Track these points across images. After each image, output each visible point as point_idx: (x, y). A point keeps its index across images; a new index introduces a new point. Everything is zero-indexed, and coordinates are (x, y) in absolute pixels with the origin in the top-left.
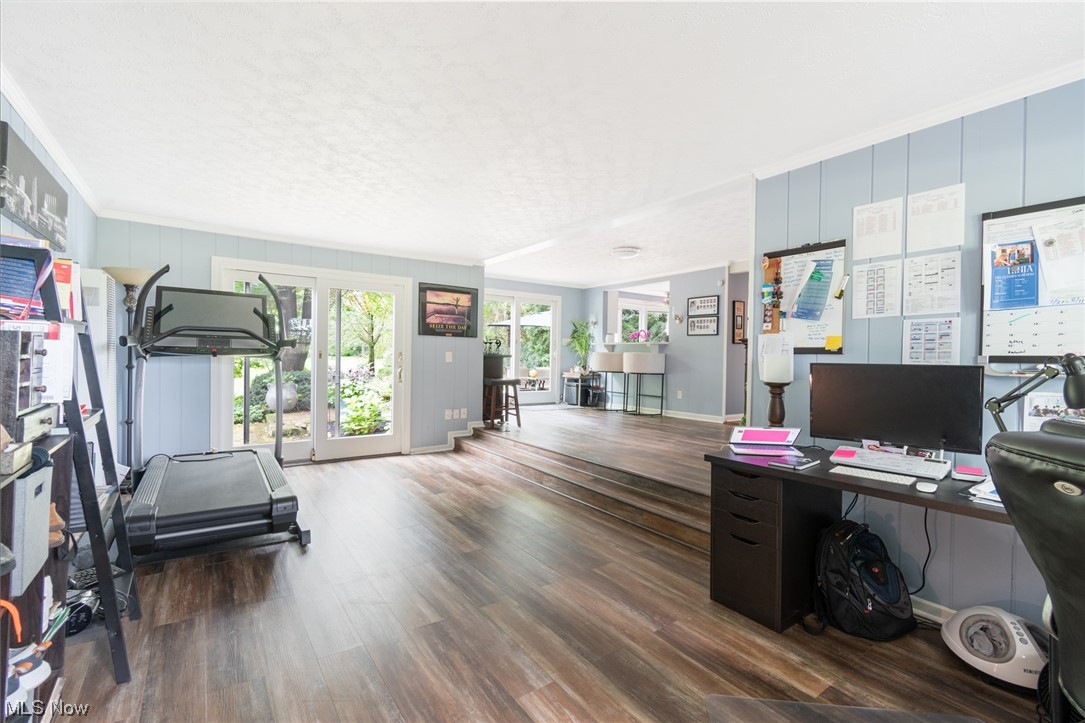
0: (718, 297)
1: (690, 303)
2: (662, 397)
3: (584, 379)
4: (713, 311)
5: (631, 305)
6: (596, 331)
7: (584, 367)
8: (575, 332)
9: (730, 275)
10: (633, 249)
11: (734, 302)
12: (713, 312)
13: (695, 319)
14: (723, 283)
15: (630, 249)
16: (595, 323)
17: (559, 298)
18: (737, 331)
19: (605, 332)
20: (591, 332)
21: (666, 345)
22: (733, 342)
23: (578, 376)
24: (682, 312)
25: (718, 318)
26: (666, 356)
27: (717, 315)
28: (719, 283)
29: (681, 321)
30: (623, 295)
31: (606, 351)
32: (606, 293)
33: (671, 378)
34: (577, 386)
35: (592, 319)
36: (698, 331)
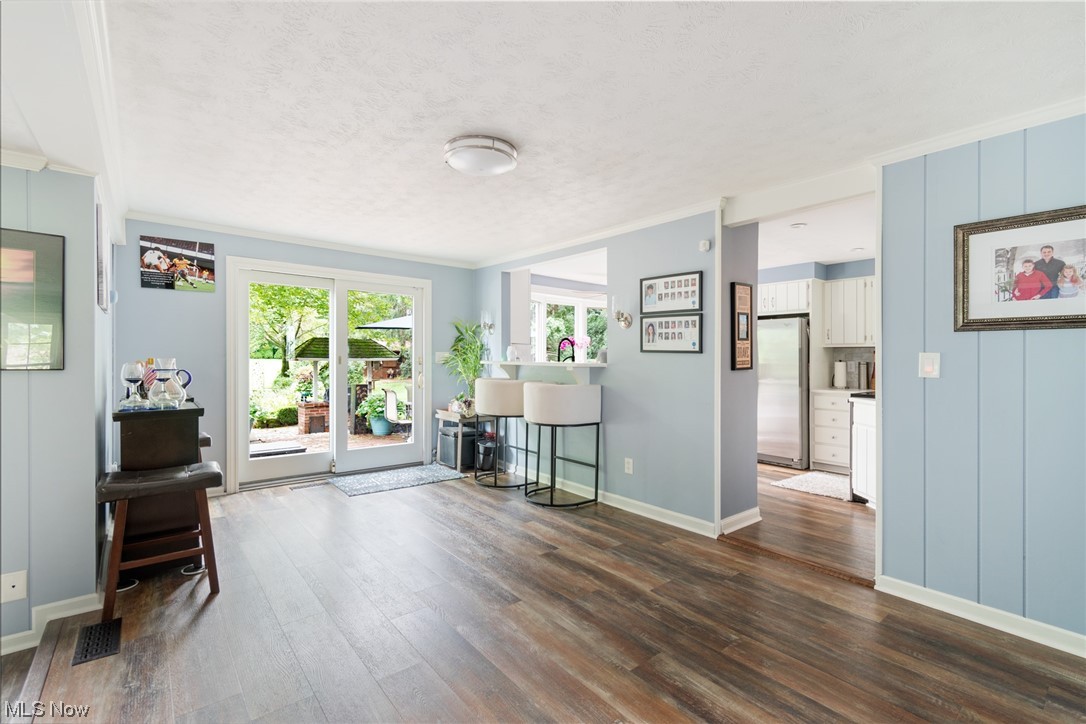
0: (701, 274)
1: (644, 286)
2: (597, 467)
3: (466, 422)
4: (691, 303)
5: (562, 299)
6: (491, 339)
7: (469, 404)
8: (459, 340)
9: (724, 228)
10: (502, 143)
11: (733, 286)
12: (690, 307)
13: (655, 321)
14: (711, 245)
15: (489, 143)
16: (490, 327)
17: (427, 284)
18: (739, 344)
19: (506, 341)
20: (485, 341)
21: (603, 368)
22: (733, 367)
23: (456, 419)
24: (630, 306)
25: (701, 316)
26: (602, 387)
27: (700, 312)
28: (703, 245)
29: (629, 324)
30: (537, 279)
31: (505, 375)
32: (506, 276)
33: (612, 430)
34: (456, 436)
35: (486, 319)
36: (661, 344)
